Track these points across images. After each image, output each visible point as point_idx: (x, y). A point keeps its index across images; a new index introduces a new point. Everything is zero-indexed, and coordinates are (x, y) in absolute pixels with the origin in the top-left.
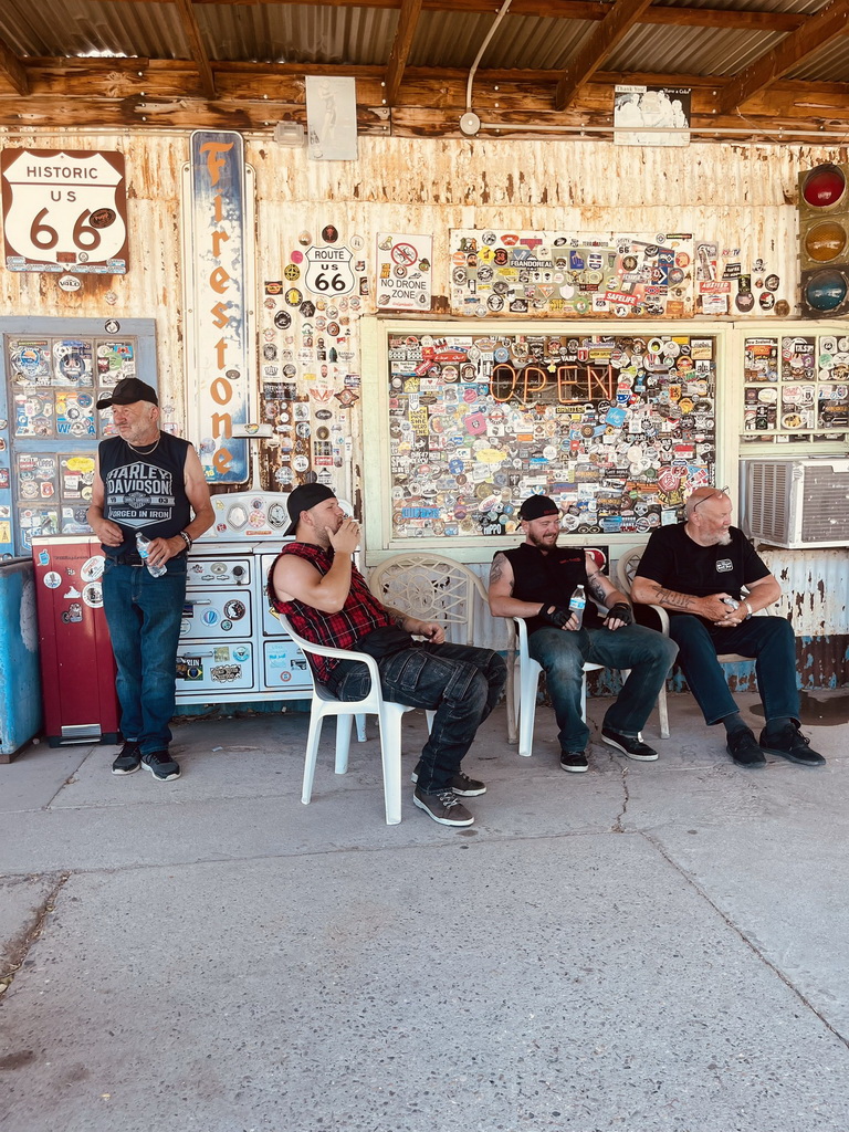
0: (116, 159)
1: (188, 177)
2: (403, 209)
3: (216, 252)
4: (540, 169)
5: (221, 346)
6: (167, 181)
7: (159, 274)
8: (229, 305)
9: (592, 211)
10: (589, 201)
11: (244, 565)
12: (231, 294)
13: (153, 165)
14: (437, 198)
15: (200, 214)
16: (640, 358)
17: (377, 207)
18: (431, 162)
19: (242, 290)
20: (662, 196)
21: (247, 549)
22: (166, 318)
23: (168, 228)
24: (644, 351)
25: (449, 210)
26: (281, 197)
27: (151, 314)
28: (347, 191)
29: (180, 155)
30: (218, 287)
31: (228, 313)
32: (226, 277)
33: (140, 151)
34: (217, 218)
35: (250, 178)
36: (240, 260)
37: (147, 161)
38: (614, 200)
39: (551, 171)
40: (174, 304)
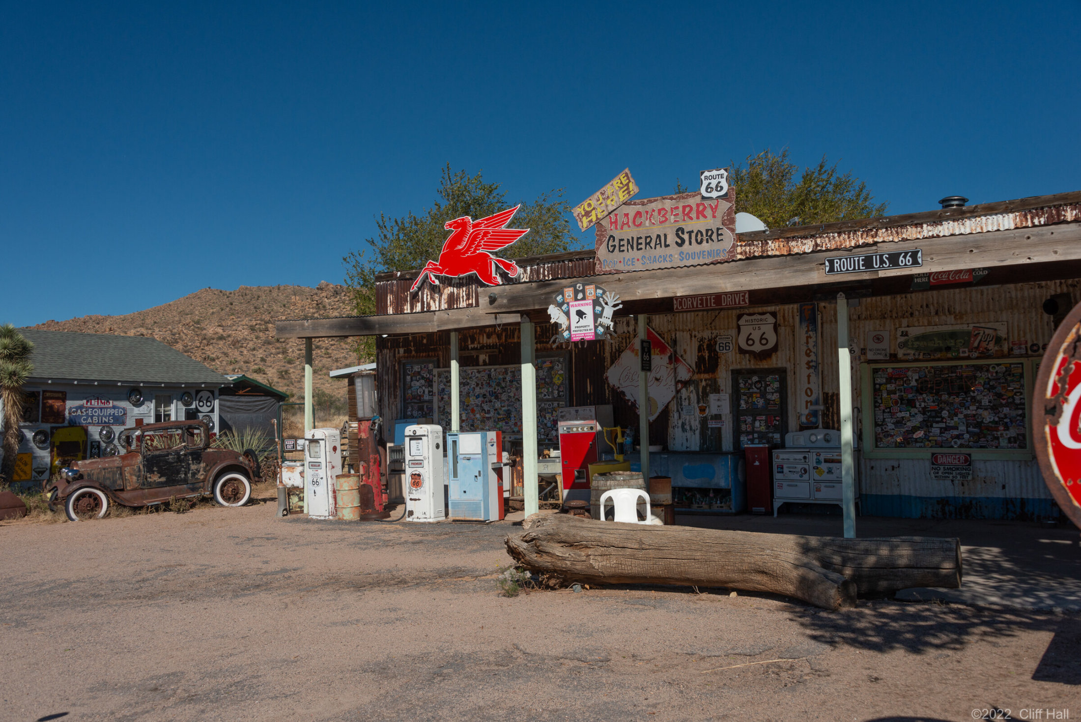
0: (774, 314)
1: (797, 319)
2: (878, 322)
3: (807, 343)
4: (935, 301)
5: (809, 376)
6: (791, 320)
7: (788, 352)
8: (812, 361)
9: (959, 316)
10: (957, 312)
11: (807, 456)
12: (813, 357)
13: (786, 315)
14: (891, 317)
15: (801, 332)
16: (986, 374)
17: (867, 322)
18: (889, 303)
19: (816, 355)
20: (991, 307)
21: (807, 450)
22: (789, 366)
23: (791, 336)
24: (988, 371)
25: (897, 321)
26: (831, 321)
27: (784, 365)
28: (855, 317)
29: (795, 311)
30: (808, 355)
31: (811, 364)
32: (811, 351)
33: (782, 311)
34: (807, 332)
35: (819, 316)
36: (815, 345)
37: (784, 314)
38: (969, 310)
39: (941, 301)
40: (792, 362)
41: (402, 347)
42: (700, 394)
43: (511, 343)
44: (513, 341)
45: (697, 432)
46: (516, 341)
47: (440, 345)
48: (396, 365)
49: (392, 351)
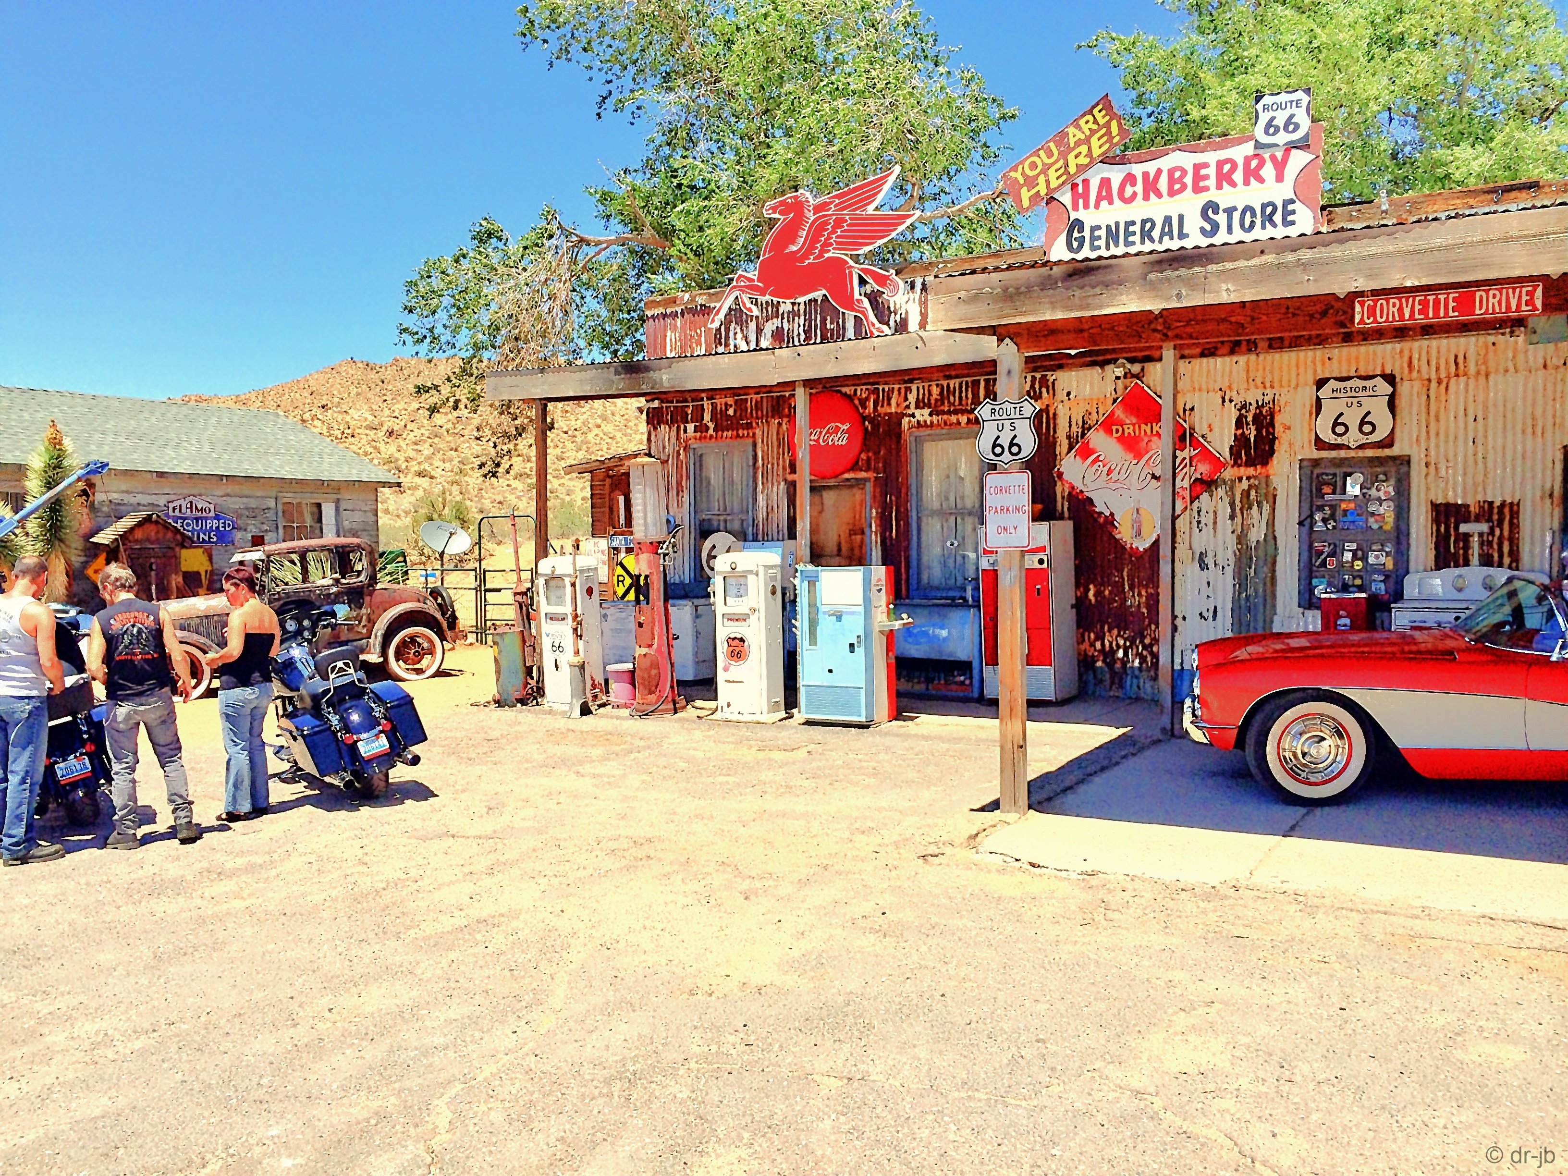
6: (1424, 368)
7: (1415, 427)
13: (1415, 359)
21: (1464, 606)
22: (1417, 454)
23: (1423, 398)
27: (1406, 452)
28: (1559, 361)
33: (1407, 351)
37: (1410, 358)
40: (1423, 445)
41: (692, 421)
42: (1237, 502)
45: (1229, 571)
46: (893, 410)
47: (757, 418)
48: (682, 451)
49: (675, 428)
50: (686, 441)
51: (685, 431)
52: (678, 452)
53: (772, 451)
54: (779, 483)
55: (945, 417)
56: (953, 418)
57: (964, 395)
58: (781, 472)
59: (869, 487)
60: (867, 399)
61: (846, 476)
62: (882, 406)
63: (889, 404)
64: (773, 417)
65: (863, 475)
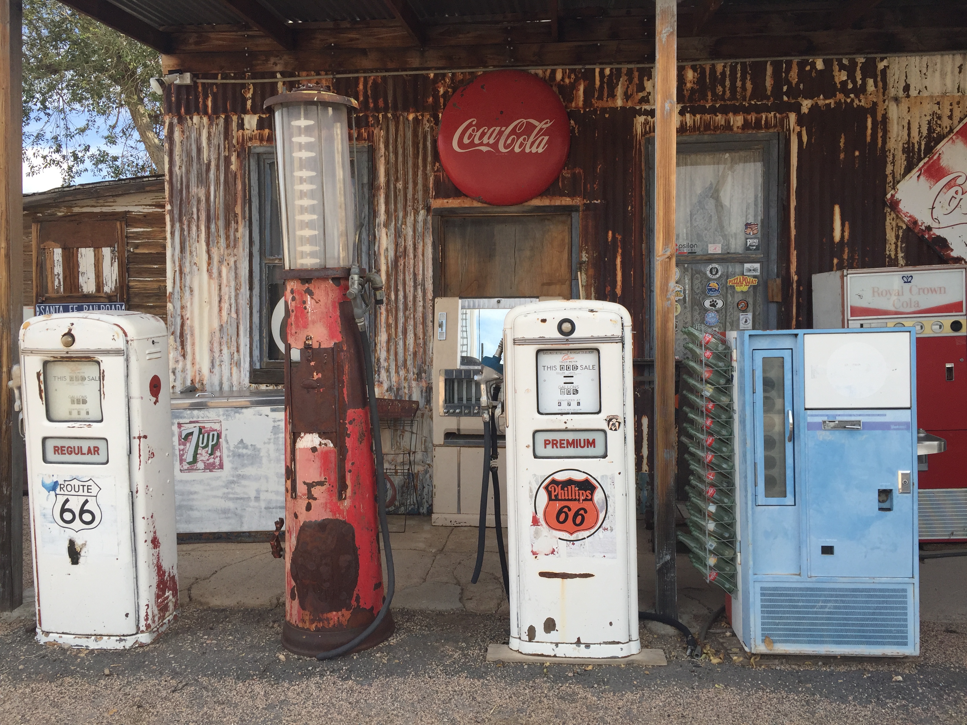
41: (254, 111)
43: (604, 110)
44: (610, 104)
46: (619, 103)
47: (377, 109)
48: (233, 159)
49: (221, 121)
50: (242, 143)
51: (241, 126)
52: (227, 160)
53: (405, 162)
54: (416, 213)
55: (707, 117)
56: (720, 119)
57: (739, 84)
58: (420, 195)
59: (577, 218)
60: (574, 86)
61: (536, 202)
62: (600, 98)
63: (612, 95)
64: (406, 109)
65: (567, 201)
